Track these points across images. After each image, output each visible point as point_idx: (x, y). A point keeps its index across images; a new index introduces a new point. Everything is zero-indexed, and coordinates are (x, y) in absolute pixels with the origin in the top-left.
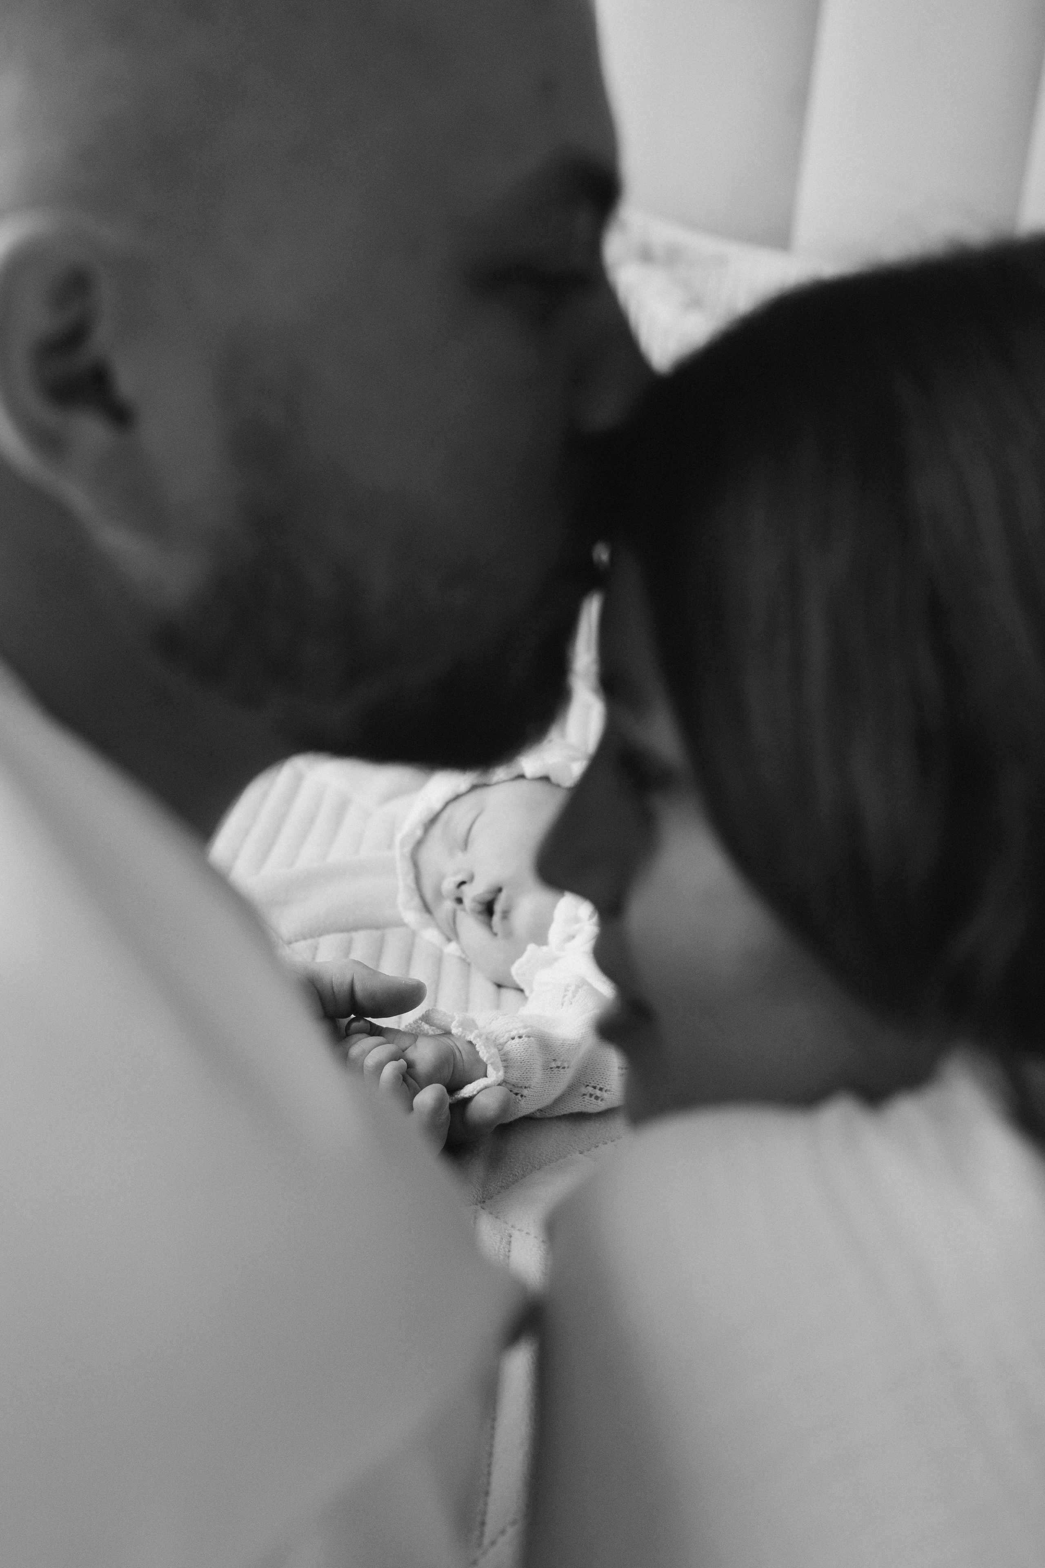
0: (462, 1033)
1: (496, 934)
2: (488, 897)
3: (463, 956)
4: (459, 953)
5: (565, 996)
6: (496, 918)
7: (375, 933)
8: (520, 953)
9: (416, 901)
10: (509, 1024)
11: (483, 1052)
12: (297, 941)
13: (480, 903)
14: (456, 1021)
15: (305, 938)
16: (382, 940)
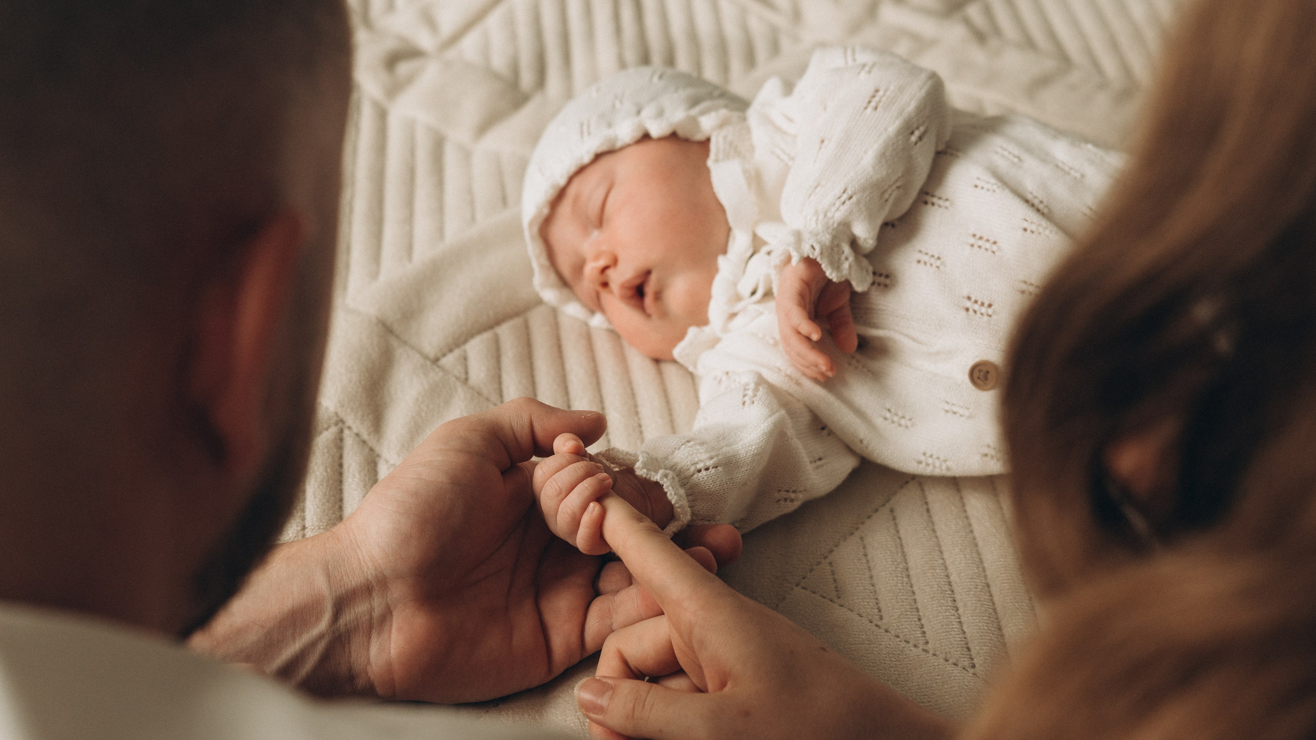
0: (647, 475)
1: (649, 316)
2: (638, 282)
3: (611, 327)
4: (606, 325)
5: (745, 396)
6: (649, 300)
7: (518, 321)
8: (681, 336)
9: (553, 277)
10: (694, 456)
11: (671, 494)
12: (444, 355)
13: (630, 288)
14: (640, 461)
15: (451, 351)
16: (527, 327)
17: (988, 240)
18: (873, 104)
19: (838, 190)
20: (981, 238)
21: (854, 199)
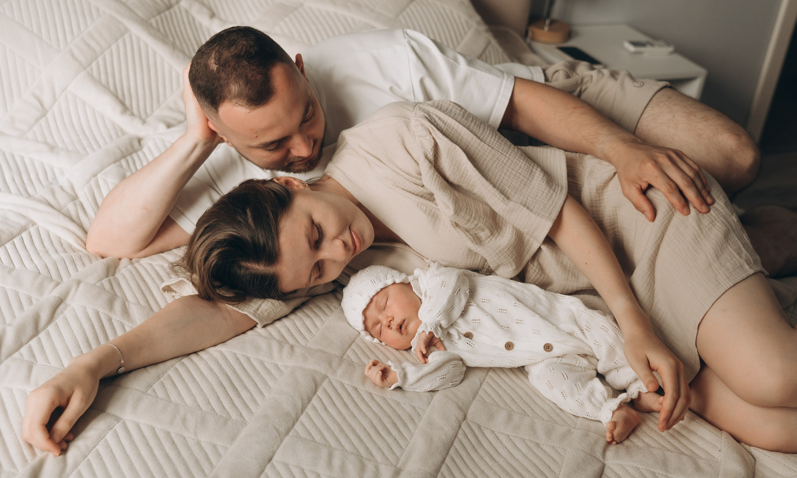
1: (403, 334)
2: (400, 325)
6: (403, 330)
13: (397, 327)
17: (504, 310)
18: (443, 285)
19: (437, 312)
20: (502, 310)
21: (442, 314)
